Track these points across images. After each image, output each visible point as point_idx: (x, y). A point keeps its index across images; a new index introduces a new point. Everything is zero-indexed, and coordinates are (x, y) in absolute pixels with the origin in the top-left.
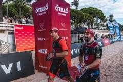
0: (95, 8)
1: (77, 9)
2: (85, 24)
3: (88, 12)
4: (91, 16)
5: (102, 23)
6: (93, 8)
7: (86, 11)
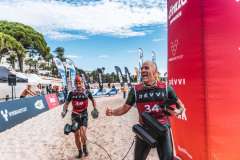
2: (4, 60)
3: (11, 31)
4: (19, 44)
5: (44, 62)
6: (25, 27)
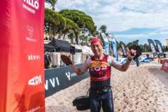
0: (83, 13)
1: (54, 9)
2: (66, 36)
4: (76, 25)
5: (92, 37)
6: (80, 12)
7: (69, 15)
